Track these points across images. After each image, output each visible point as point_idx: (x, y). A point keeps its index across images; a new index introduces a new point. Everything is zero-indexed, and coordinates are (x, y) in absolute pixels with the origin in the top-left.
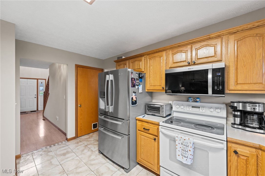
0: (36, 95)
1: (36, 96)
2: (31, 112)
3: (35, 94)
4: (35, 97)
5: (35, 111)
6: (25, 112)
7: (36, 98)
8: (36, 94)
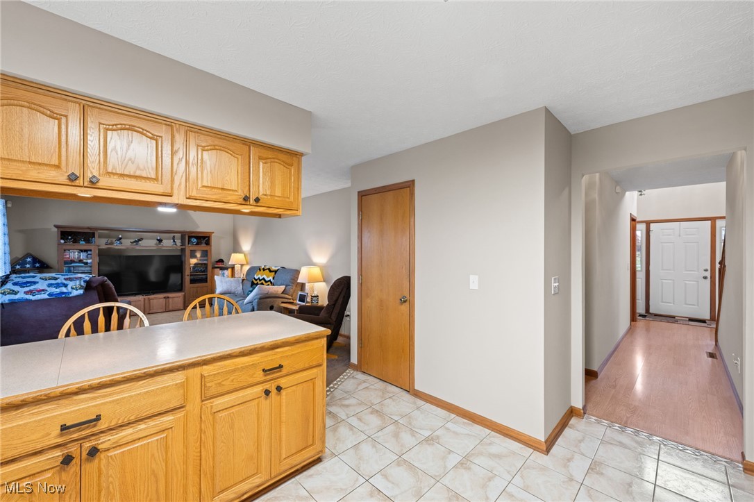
0: (706, 270)
1: (708, 274)
2: (691, 320)
3: (705, 268)
4: (705, 278)
5: (704, 321)
6: (674, 317)
7: (708, 281)
8: (709, 268)
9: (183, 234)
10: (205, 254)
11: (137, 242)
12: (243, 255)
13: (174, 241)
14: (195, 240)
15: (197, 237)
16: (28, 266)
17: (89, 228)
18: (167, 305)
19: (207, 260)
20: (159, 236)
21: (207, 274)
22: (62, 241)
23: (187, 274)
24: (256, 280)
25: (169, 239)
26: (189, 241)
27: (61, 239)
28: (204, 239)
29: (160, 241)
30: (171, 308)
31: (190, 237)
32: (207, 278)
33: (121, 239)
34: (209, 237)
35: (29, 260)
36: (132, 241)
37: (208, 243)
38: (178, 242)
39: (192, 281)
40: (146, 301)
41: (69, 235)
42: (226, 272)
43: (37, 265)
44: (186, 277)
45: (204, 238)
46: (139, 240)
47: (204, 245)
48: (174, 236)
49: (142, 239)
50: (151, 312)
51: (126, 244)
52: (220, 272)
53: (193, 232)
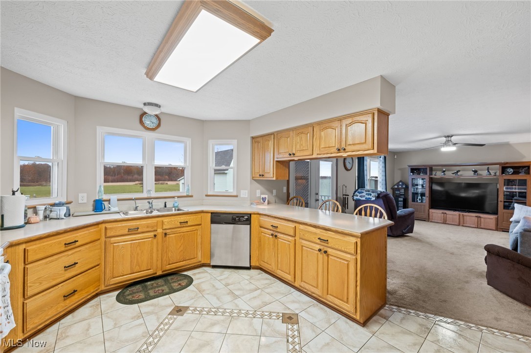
13: (488, 172)
16: (400, 186)
17: (423, 166)
18: (479, 223)
19: (526, 189)
22: (412, 174)
25: (483, 170)
27: (411, 172)
28: (525, 168)
29: (475, 171)
30: (482, 227)
33: (444, 171)
34: (529, 166)
35: (401, 183)
39: (507, 207)
40: (461, 216)
41: (415, 170)
43: (404, 186)
47: (522, 174)
48: (488, 168)
51: (449, 175)
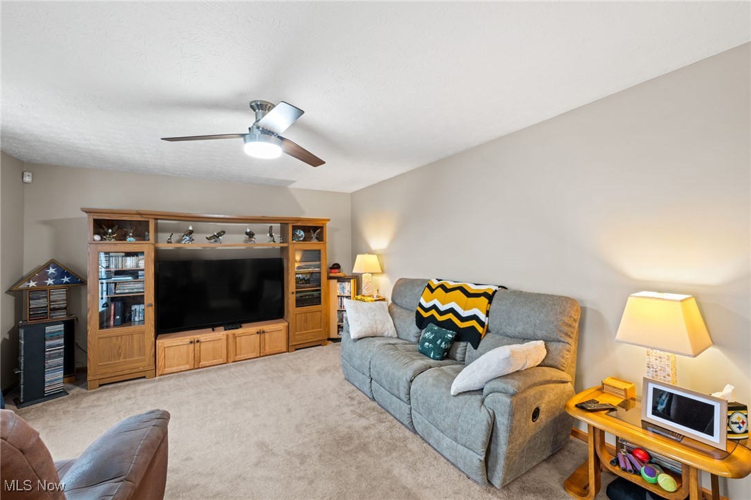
9: (284, 223)
10: (316, 255)
11: (216, 237)
12: (375, 256)
13: (271, 236)
14: (302, 233)
15: (305, 229)
16: (50, 281)
17: (137, 213)
18: (262, 345)
19: (319, 266)
20: (248, 227)
21: (320, 290)
22: (97, 238)
23: (291, 291)
24: (426, 310)
25: (263, 232)
26: (294, 234)
27: (95, 233)
28: (314, 230)
29: (251, 235)
30: (268, 350)
31: (295, 228)
32: (320, 298)
33: (191, 232)
34: (322, 228)
35: (51, 271)
36: (209, 236)
37: (320, 238)
38: (277, 237)
39: (300, 302)
40: (231, 340)
42: (346, 285)
43: (66, 279)
44: (290, 295)
45: (315, 228)
46: (220, 234)
47: (315, 241)
48: (271, 227)
49: (224, 232)
50: (238, 357)
51: (201, 241)
52: (338, 285)
53: (299, 220)
